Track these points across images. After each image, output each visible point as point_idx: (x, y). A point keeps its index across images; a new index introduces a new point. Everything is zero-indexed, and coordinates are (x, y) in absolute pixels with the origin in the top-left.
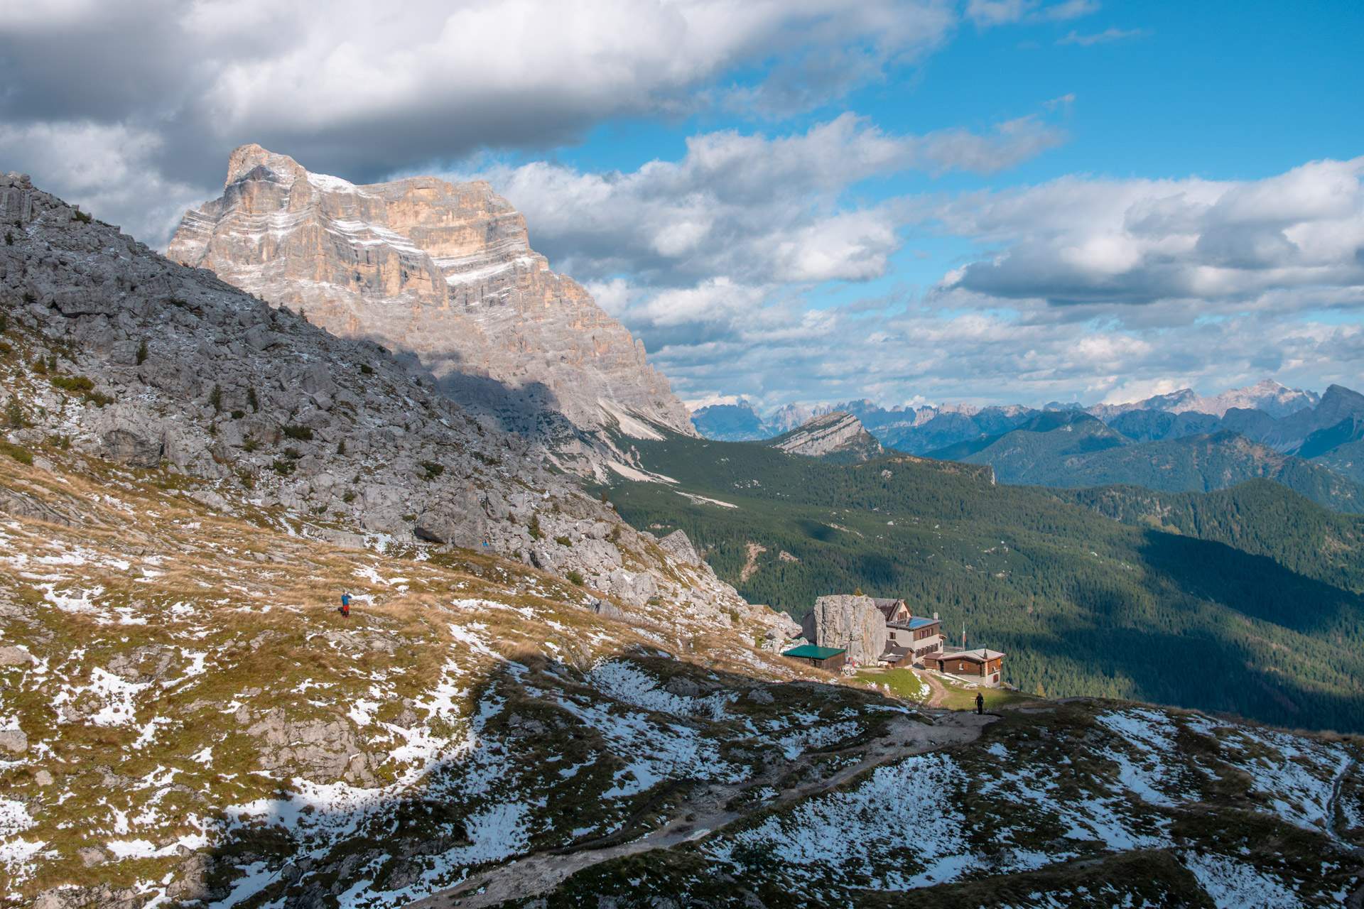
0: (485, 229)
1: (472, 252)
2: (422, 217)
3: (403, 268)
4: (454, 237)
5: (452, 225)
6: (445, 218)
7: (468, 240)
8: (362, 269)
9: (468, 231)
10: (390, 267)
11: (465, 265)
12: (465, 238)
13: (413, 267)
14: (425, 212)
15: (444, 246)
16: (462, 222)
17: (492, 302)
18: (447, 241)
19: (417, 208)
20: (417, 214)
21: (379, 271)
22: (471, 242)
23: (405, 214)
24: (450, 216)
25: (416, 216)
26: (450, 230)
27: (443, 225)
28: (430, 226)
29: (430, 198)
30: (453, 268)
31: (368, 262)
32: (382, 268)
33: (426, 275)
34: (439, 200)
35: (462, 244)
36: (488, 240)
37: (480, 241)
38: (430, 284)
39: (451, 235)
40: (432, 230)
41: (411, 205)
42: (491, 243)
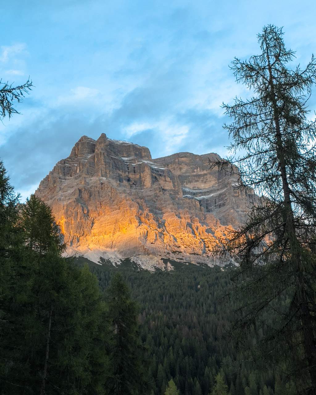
0: (217, 174)
1: (211, 186)
2: (184, 170)
3: (154, 175)
4: (201, 179)
5: (199, 173)
6: (196, 170)
7: (208, 180)
8: (131, 176)
9: (208, 176)
10: (146, 173)
11: (207, 192)
12: (207, 179)
13: (160, 175)
14: (185, 168)
15: (196, 183)
16: (205, 172)
17: (220, 206)
18: (197, 181)
19: (181, 166)
20: (181, 169)
21: (140, 176)
22: (210, 181)
23: (174, 169)
24: (199, 170)
25: (181, 170)
26: (199, 176)
27: (195, 174)
28: (187, 174)
29: (187, 162)
30: (200, 193)
31: (135, 172)
32: (142, 175)
33: (168, 179)
34: (192, 162)
35: (205, 182)
36: (218, 180)
37: (215, 180)
38: (171, 184)
39: (199, 178)
40: (189, 176)
41: (177, 165)
42: (220, 181)
